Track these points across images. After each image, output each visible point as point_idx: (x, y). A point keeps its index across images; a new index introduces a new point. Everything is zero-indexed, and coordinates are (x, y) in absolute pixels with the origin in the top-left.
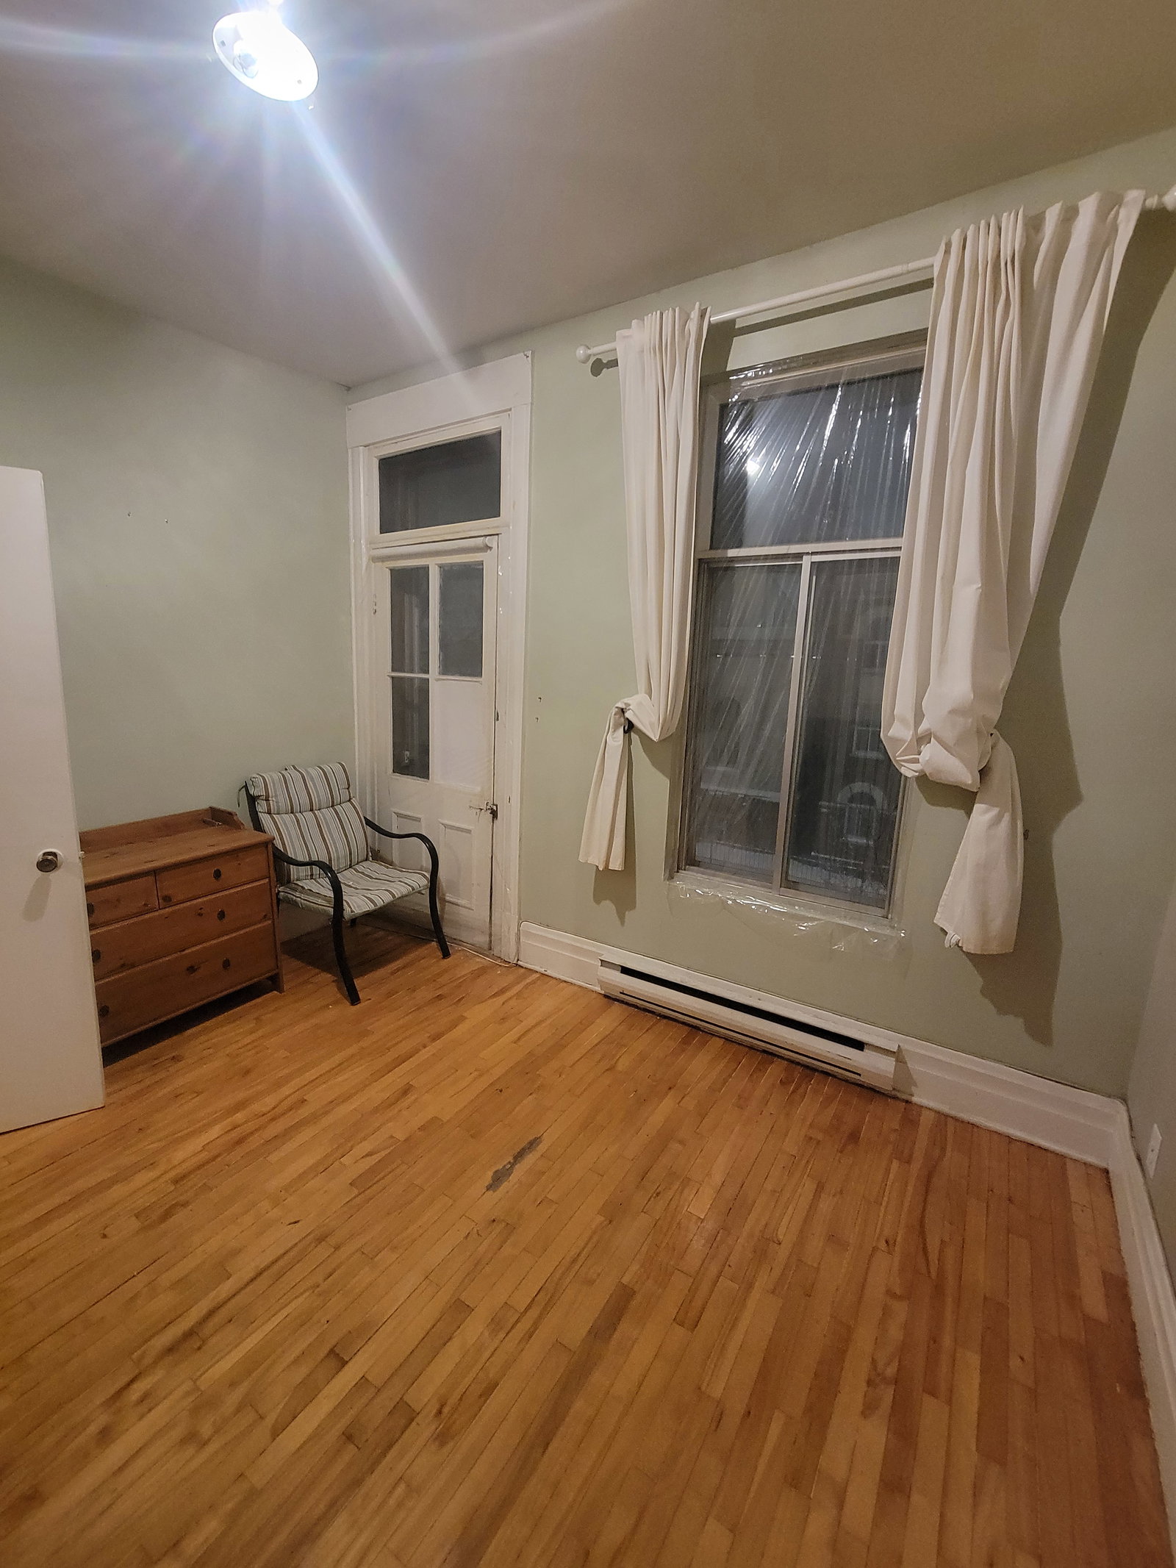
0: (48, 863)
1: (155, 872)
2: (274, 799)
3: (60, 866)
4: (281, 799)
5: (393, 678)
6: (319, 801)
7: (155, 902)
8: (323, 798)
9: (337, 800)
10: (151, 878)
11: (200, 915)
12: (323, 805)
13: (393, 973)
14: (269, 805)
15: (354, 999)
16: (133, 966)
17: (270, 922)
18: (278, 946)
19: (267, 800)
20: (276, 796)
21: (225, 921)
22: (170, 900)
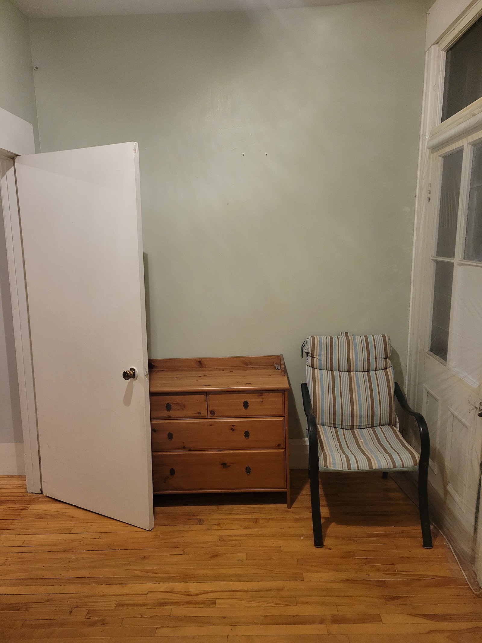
0: (129, 375)
1: (207, 393)
2: (318, 358)
3: (137, 377)
4: (323, 358)
5: (437, 262)
6: (357, 365)
7: (204, 413)
8: (360, 363)
9: (373, 366)
10: (203, 397)
11: (233, 430)
12: (360, 368)
13: (370, 536)
14: (313, 362)
15: (319, 542)
16: (190, 450)
17: (282, 451)
18: (288, 471)
19: (312, 357)
20: (320, 355)
21: (250, 438)
22: (214, 414)
